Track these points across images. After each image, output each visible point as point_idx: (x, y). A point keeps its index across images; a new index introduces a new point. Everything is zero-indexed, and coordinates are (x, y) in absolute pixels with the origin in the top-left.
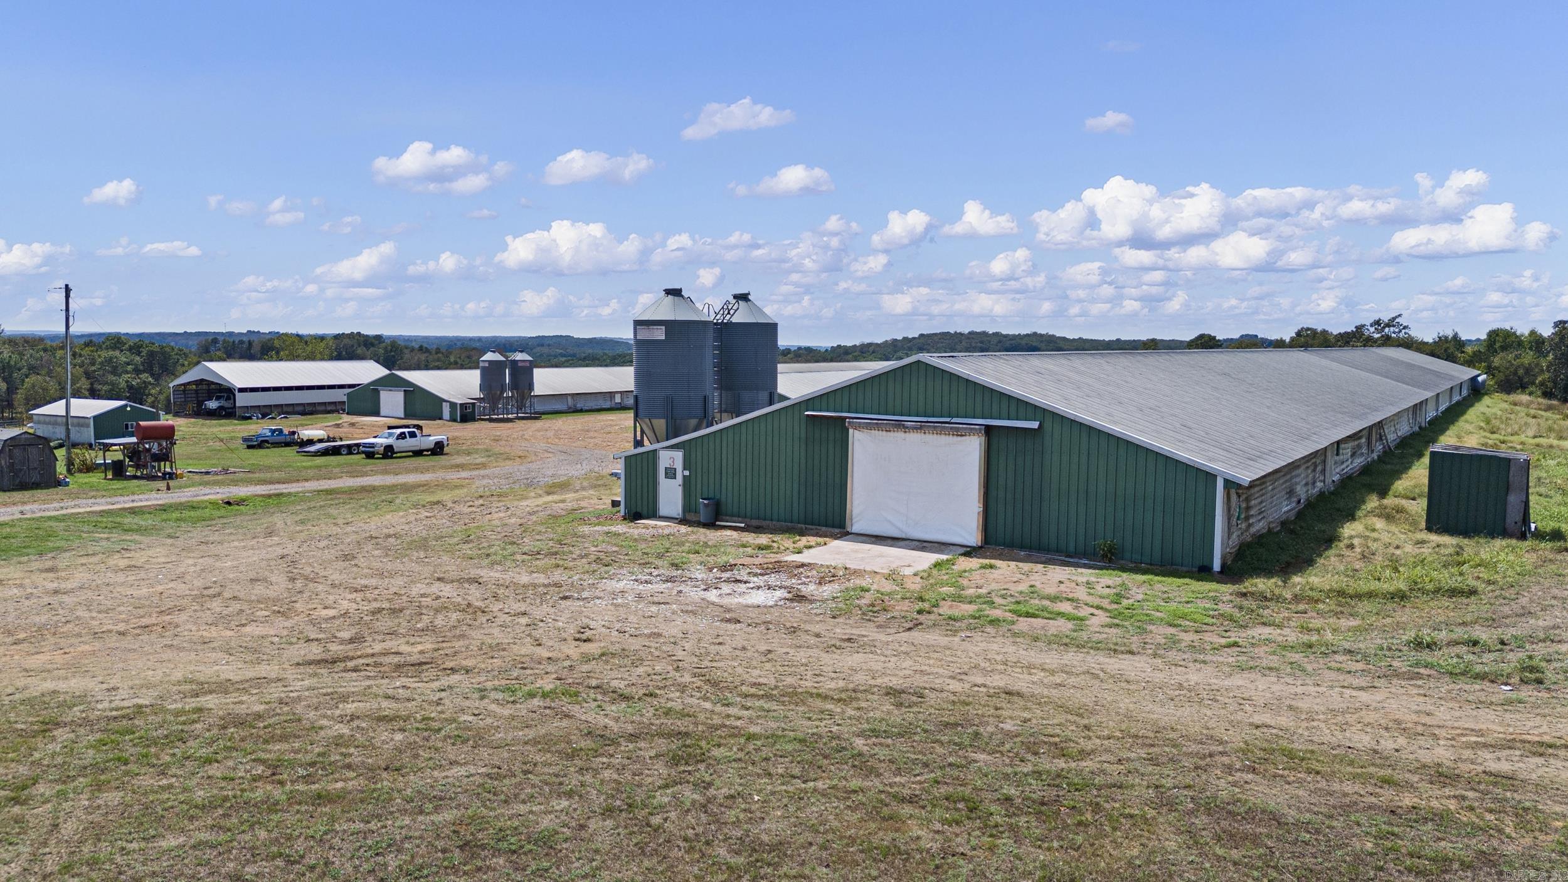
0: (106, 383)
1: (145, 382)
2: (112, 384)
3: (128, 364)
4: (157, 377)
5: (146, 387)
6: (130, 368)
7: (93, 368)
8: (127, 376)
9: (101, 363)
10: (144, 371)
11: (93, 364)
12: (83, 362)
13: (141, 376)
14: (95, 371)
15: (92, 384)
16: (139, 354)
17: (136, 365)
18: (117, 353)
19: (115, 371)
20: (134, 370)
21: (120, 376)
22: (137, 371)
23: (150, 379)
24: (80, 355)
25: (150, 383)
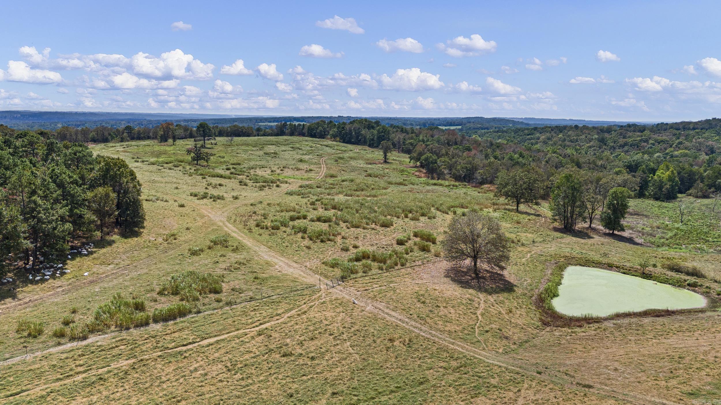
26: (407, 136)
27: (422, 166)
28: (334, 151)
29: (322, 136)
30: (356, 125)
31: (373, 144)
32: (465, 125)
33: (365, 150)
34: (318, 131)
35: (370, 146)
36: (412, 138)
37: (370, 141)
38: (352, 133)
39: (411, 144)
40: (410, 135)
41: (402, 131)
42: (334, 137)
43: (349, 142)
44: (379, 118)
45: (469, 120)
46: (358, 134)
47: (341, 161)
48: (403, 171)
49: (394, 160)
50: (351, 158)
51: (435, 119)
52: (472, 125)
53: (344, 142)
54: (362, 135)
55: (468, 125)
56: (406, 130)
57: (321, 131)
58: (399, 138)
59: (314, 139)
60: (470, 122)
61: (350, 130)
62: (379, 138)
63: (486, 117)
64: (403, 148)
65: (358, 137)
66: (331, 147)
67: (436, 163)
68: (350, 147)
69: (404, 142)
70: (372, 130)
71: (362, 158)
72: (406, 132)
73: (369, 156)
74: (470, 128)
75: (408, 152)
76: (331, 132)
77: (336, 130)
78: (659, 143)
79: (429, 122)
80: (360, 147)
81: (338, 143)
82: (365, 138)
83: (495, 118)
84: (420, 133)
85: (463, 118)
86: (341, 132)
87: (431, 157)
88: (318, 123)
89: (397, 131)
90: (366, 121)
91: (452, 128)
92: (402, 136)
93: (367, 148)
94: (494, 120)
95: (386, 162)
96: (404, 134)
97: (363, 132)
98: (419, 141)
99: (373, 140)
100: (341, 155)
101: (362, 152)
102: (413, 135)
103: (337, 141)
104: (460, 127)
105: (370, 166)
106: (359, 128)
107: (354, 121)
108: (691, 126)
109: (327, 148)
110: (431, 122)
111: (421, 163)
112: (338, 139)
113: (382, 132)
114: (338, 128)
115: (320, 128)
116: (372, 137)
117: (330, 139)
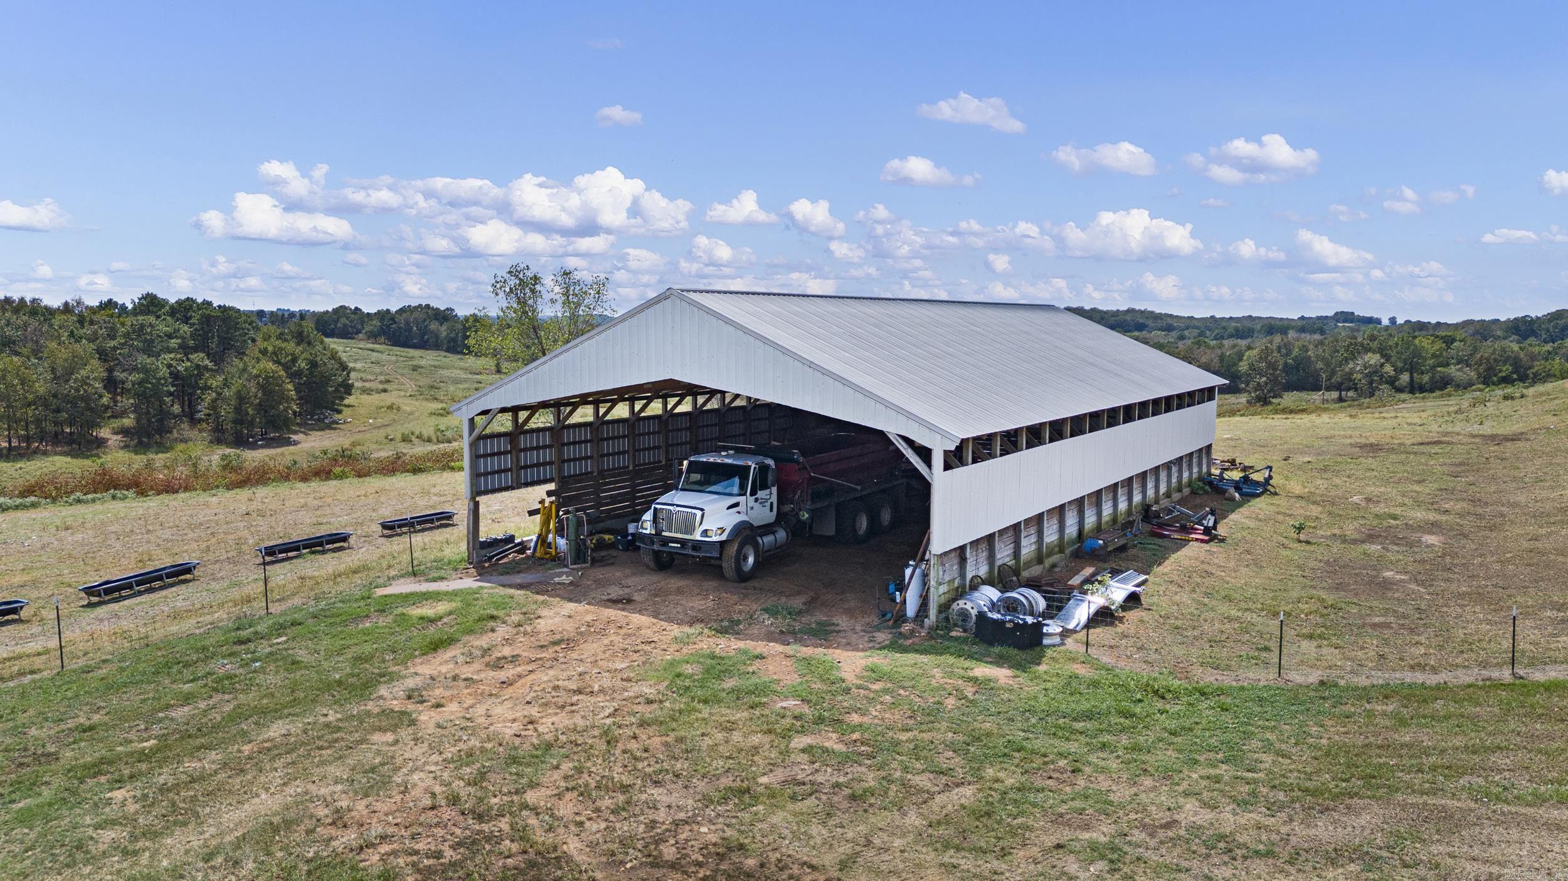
0: (135, 369)
1: (198, 366)
2: (145, 370)
3: (170, 336)
4: (218, 358)
5: (200, 375)
6: (174, 343)
7: (113, 343)
8: (168, 356)
9: (127, 335)
10: (196, 349)
11: (113, 338)
12: (95, 333)
13: (191, 356)
14: (115, 348)
15: (110, 370)
16: (186, 320)
17: (183, 338)
18: (152, 319)
19: (148, 349)
20: (181, 346)
21: (158, 355)
22: (185, 349)
23: (207, 362)
24: (92, 323)
25: (206, 368)
28: (392, 359)
29: (348, 334)
30: (418, 314)
31: (453, 347)
33: (445, 357)
34: (339, 325)
35: (447, 351)
37: (449, 342)
38: (411, 328)
42: (374, 336)
46: (424, 331)
53: (395, 344)
54: (431, 331)
57: (345, 325)
59: (336, 340)
61: (407, 323)
65: (423, 336)
66: (382, 352)
68: (413, 352)
70: (444, 325)
76: (367, 328)
77: (376, 322)
82: (437, 336)
86: (388, 327)
88: (337, 312)
97: (432, 327)
99: (454, 339)
103: (380, 344)
106: (425, 320)
109: (376, 354)
112: (385, 340)
114: (382, 319)
115: (343, 320)
116: (452, 335)
117: (368, 339)
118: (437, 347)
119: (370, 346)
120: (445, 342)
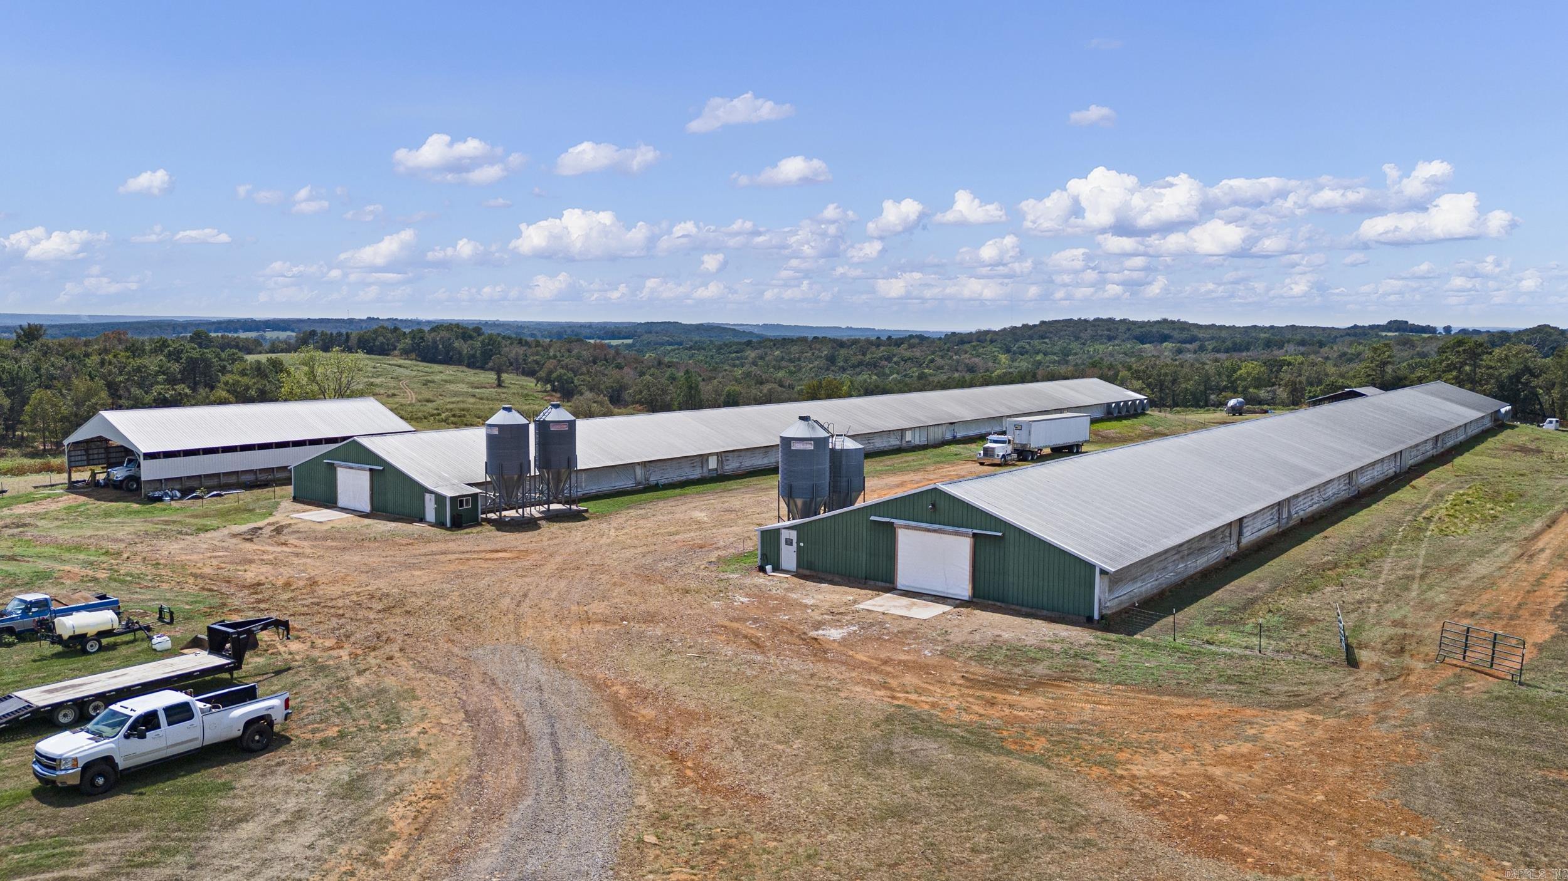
26: (529, 351)
27: (554, 390)
28: (414, 373)
29: (383, 351)
30: (443, 334)
31: (473, 363)
32: (639, 337)
33: (463, 372)
34: (377, 343)
35: (468, 366)
36: (537, 354)
37: (469, 359)
38: (438, 346)
39: (537, 362)
40: (534, 350)
41: (521, 342)
42: (406, 353)
43: (433, 360)
44: (480, 322)
45: (649, 327)
46: (449, 348)
47: (432, 385)
48: (527, 395)
49: (511, 383)
50: (446, 381)
51: (582, 326)
52: (652, 338)
53: (423, 360)
54: (454, 349)
55: (645, 337)
56: (526, 341)
57: (382, 343)
58: (517, 352)
59: (373, 356)
60: (650, 332)
61: (435, 342)
62: (484, 353)
63: (685, 322)
64: (524, 368)
65: (448, 353)
66: (407, 368)
67: (573, 383)
68: (436, 367)
69: (524, 360)
70: (470, 342)
71: (463, 382)
72: (527, 344)
73: (473, 379)
74: (649, 343)
75: (531, 373)
76: (400, 346)
77: (408, 341)
78: (906, 361)
79: (569, 332)
80: (455, 368)
81: (414, 362)
82: (460, 353)
83: (702, 324)
84: (550, 346)
85: (639, 324)
86: (418, 345)
87: (565, 374)
88: (376, 331)
89: (511, 344)
90: (458, 328)
91: (614, 342)
92: (521, 350)
93: (466, 369)
94: (699, 328)
95: (499, 385)
96: (525, 348)
97: (456, 344)
98: (550, 358)
99: (473, 356)
100: (429, 378)
101: (459, 374)
102: (540, 349)
103: (411, 360)
104: (630, 341)
105: (478, 390)
106: (449, 339)
107: (437, 327)
108: (988, 338)
109: (401, 370)
110: (573, 331)
111: (553, 386)
112: (414, 356)
113: (489, 344)
114: (413, 338)
115: (381, 339)
116: (471, 352)
117: (401, 355)
118: (459, 362)
119: (401, 362)
120: (466, 358)
